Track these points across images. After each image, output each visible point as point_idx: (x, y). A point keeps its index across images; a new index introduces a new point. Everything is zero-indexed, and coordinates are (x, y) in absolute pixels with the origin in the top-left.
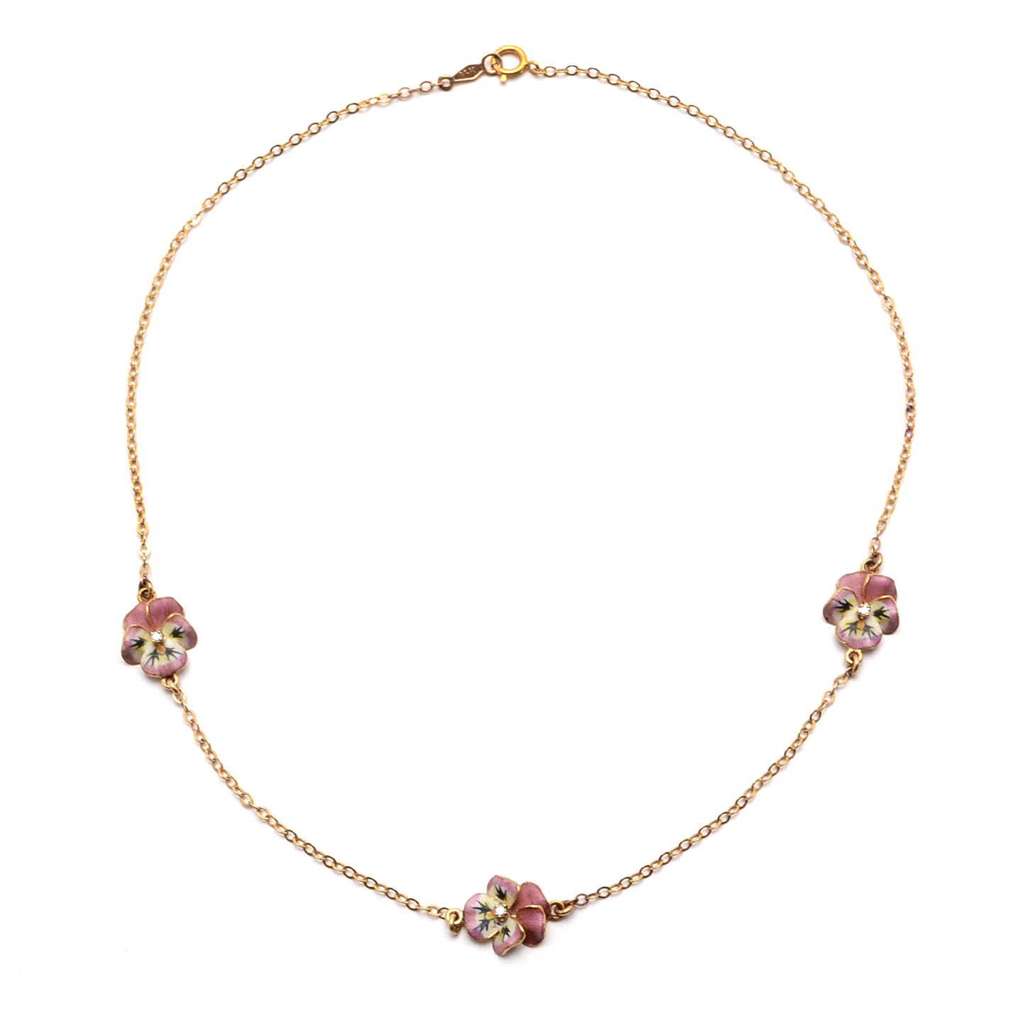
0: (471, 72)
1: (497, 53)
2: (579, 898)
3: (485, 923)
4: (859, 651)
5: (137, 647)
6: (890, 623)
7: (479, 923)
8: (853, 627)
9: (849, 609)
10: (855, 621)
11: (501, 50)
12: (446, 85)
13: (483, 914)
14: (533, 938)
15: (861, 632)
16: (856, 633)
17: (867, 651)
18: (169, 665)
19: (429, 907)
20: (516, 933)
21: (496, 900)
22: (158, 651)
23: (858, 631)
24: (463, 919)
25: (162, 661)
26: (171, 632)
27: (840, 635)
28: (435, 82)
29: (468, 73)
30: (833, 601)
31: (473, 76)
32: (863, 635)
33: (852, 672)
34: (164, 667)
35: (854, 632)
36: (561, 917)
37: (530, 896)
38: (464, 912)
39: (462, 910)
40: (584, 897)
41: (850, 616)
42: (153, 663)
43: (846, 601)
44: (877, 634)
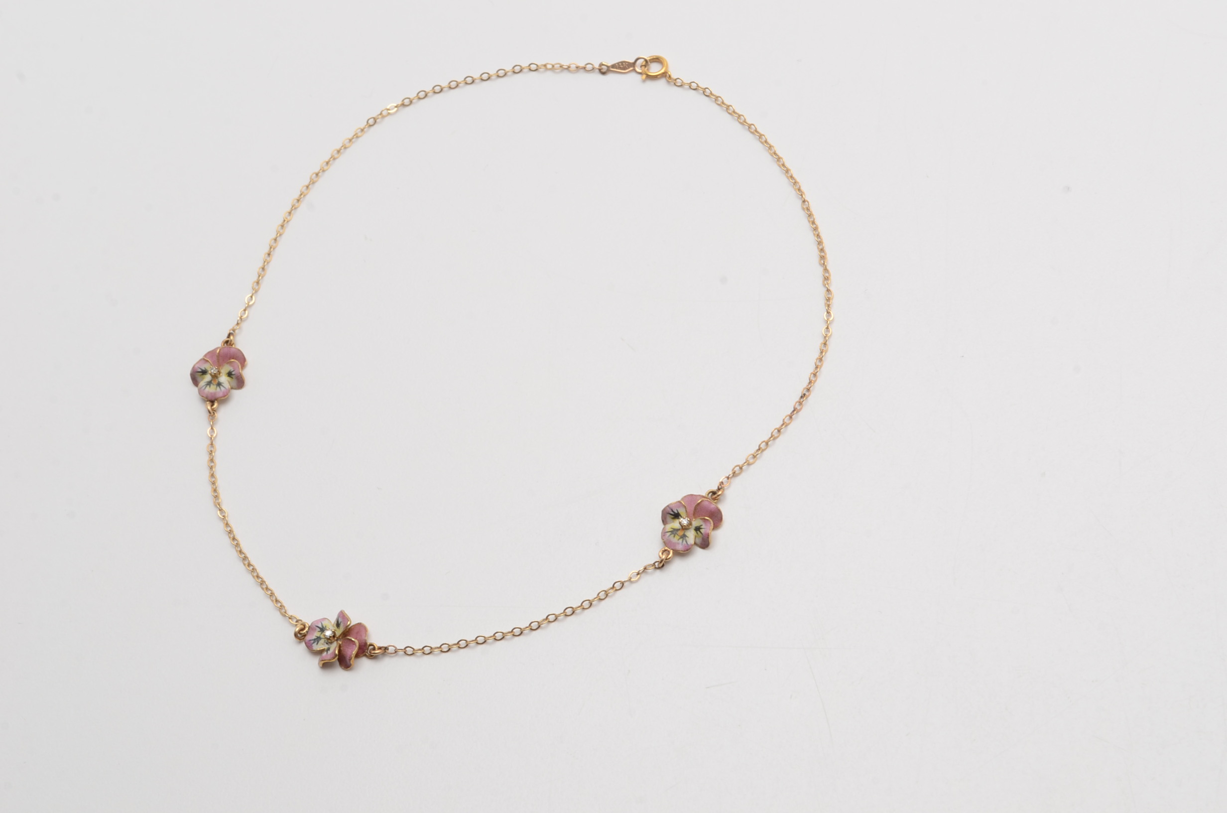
0: (624, 67)
1: (648, 59)
2: (390, 648)
3: (318, 639)
4: (671, 552)
5: (201, 374)
6: (703, 539)
7: (314, 637)
8: (674, 531)
9: (678, 518)
10: (679, 528)
11: (651, 58)
12: (604, 71)
13: (320, 633)
14: (343, 662)
15: (679, 537)
16: (674, 537)
17: (678, 553)
18: (215, 393)
19: (291, 616)
20: (332, 653)
21: (334, 626)
22: (212, 382)
23: (676, 536)
24: (307, 632)
25: (212, 389)
26: (227, 372)
27: (663, 534)
28: (597, 66)
29: (622, 66)
30: (668, 507)
31: (624, 69)
32: (678, 540)
33: (662, 565)
34: (211, 393)
35: (673, 535)
36: (372, 656)
37: (357, 633)
38: (309, 627)
39: (310, 625)
40: (394, 648)
41: (676, 524)
42: (205, 388)
43: (677, 511)
44: (689, 543)
